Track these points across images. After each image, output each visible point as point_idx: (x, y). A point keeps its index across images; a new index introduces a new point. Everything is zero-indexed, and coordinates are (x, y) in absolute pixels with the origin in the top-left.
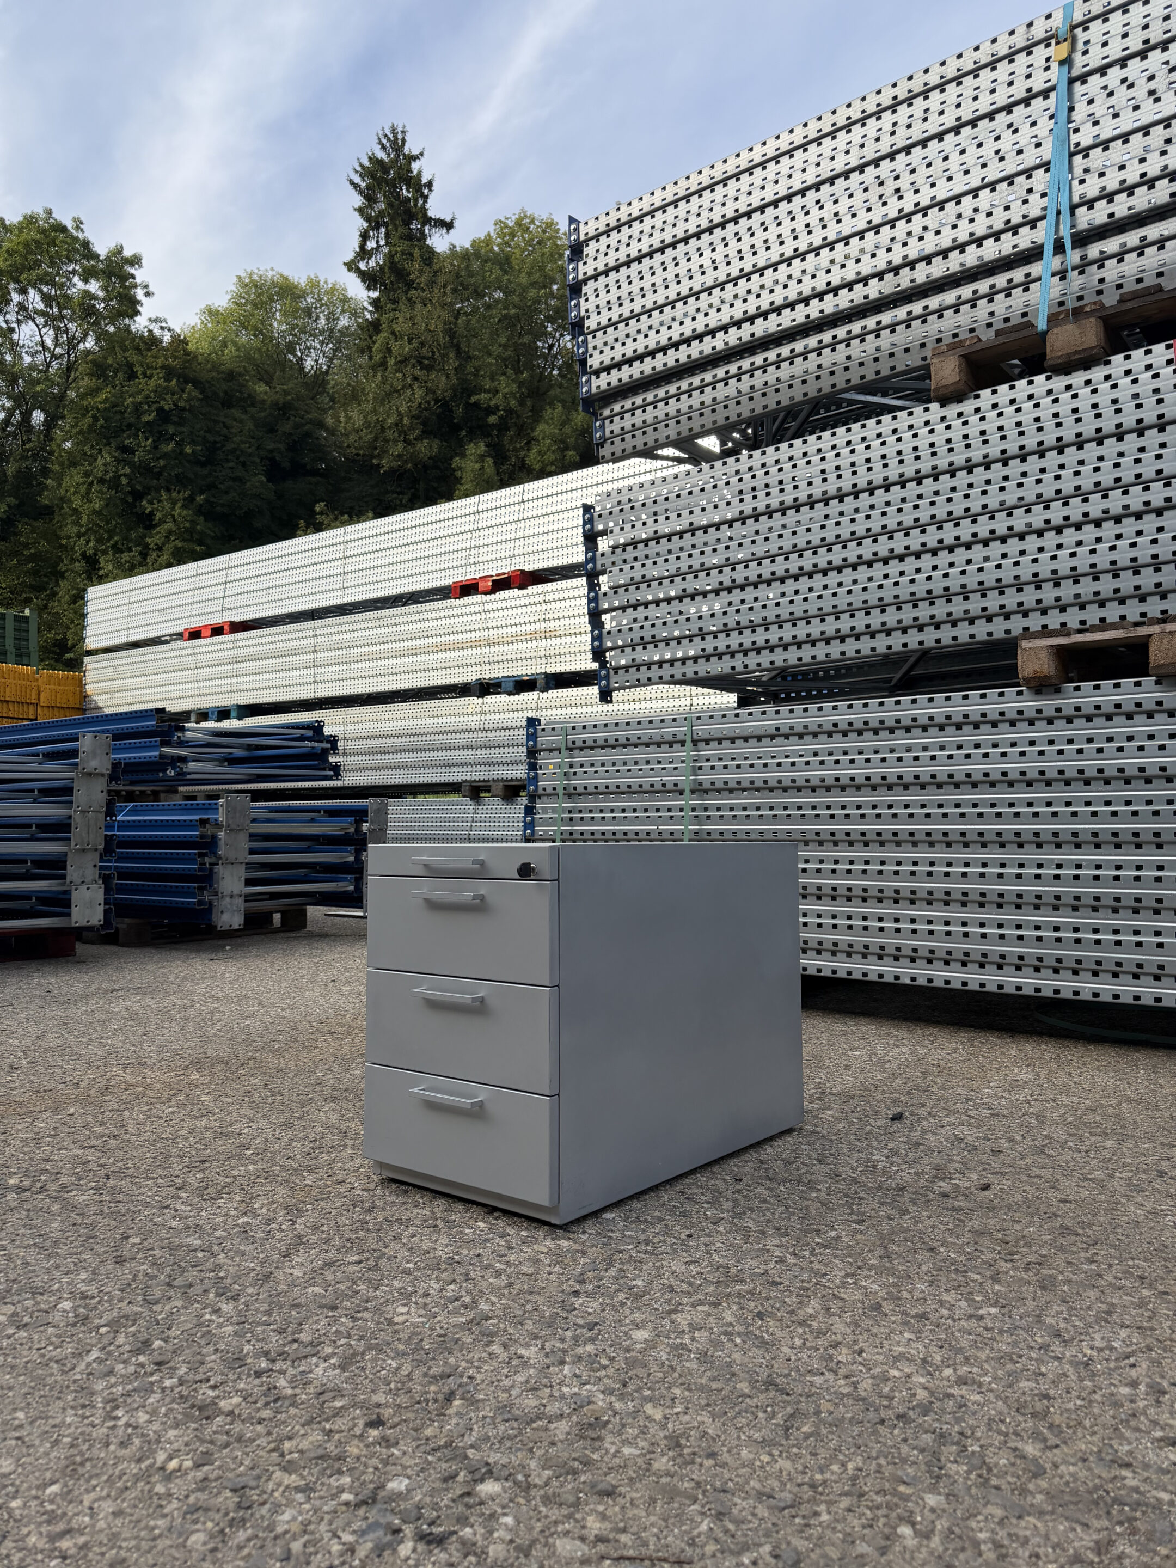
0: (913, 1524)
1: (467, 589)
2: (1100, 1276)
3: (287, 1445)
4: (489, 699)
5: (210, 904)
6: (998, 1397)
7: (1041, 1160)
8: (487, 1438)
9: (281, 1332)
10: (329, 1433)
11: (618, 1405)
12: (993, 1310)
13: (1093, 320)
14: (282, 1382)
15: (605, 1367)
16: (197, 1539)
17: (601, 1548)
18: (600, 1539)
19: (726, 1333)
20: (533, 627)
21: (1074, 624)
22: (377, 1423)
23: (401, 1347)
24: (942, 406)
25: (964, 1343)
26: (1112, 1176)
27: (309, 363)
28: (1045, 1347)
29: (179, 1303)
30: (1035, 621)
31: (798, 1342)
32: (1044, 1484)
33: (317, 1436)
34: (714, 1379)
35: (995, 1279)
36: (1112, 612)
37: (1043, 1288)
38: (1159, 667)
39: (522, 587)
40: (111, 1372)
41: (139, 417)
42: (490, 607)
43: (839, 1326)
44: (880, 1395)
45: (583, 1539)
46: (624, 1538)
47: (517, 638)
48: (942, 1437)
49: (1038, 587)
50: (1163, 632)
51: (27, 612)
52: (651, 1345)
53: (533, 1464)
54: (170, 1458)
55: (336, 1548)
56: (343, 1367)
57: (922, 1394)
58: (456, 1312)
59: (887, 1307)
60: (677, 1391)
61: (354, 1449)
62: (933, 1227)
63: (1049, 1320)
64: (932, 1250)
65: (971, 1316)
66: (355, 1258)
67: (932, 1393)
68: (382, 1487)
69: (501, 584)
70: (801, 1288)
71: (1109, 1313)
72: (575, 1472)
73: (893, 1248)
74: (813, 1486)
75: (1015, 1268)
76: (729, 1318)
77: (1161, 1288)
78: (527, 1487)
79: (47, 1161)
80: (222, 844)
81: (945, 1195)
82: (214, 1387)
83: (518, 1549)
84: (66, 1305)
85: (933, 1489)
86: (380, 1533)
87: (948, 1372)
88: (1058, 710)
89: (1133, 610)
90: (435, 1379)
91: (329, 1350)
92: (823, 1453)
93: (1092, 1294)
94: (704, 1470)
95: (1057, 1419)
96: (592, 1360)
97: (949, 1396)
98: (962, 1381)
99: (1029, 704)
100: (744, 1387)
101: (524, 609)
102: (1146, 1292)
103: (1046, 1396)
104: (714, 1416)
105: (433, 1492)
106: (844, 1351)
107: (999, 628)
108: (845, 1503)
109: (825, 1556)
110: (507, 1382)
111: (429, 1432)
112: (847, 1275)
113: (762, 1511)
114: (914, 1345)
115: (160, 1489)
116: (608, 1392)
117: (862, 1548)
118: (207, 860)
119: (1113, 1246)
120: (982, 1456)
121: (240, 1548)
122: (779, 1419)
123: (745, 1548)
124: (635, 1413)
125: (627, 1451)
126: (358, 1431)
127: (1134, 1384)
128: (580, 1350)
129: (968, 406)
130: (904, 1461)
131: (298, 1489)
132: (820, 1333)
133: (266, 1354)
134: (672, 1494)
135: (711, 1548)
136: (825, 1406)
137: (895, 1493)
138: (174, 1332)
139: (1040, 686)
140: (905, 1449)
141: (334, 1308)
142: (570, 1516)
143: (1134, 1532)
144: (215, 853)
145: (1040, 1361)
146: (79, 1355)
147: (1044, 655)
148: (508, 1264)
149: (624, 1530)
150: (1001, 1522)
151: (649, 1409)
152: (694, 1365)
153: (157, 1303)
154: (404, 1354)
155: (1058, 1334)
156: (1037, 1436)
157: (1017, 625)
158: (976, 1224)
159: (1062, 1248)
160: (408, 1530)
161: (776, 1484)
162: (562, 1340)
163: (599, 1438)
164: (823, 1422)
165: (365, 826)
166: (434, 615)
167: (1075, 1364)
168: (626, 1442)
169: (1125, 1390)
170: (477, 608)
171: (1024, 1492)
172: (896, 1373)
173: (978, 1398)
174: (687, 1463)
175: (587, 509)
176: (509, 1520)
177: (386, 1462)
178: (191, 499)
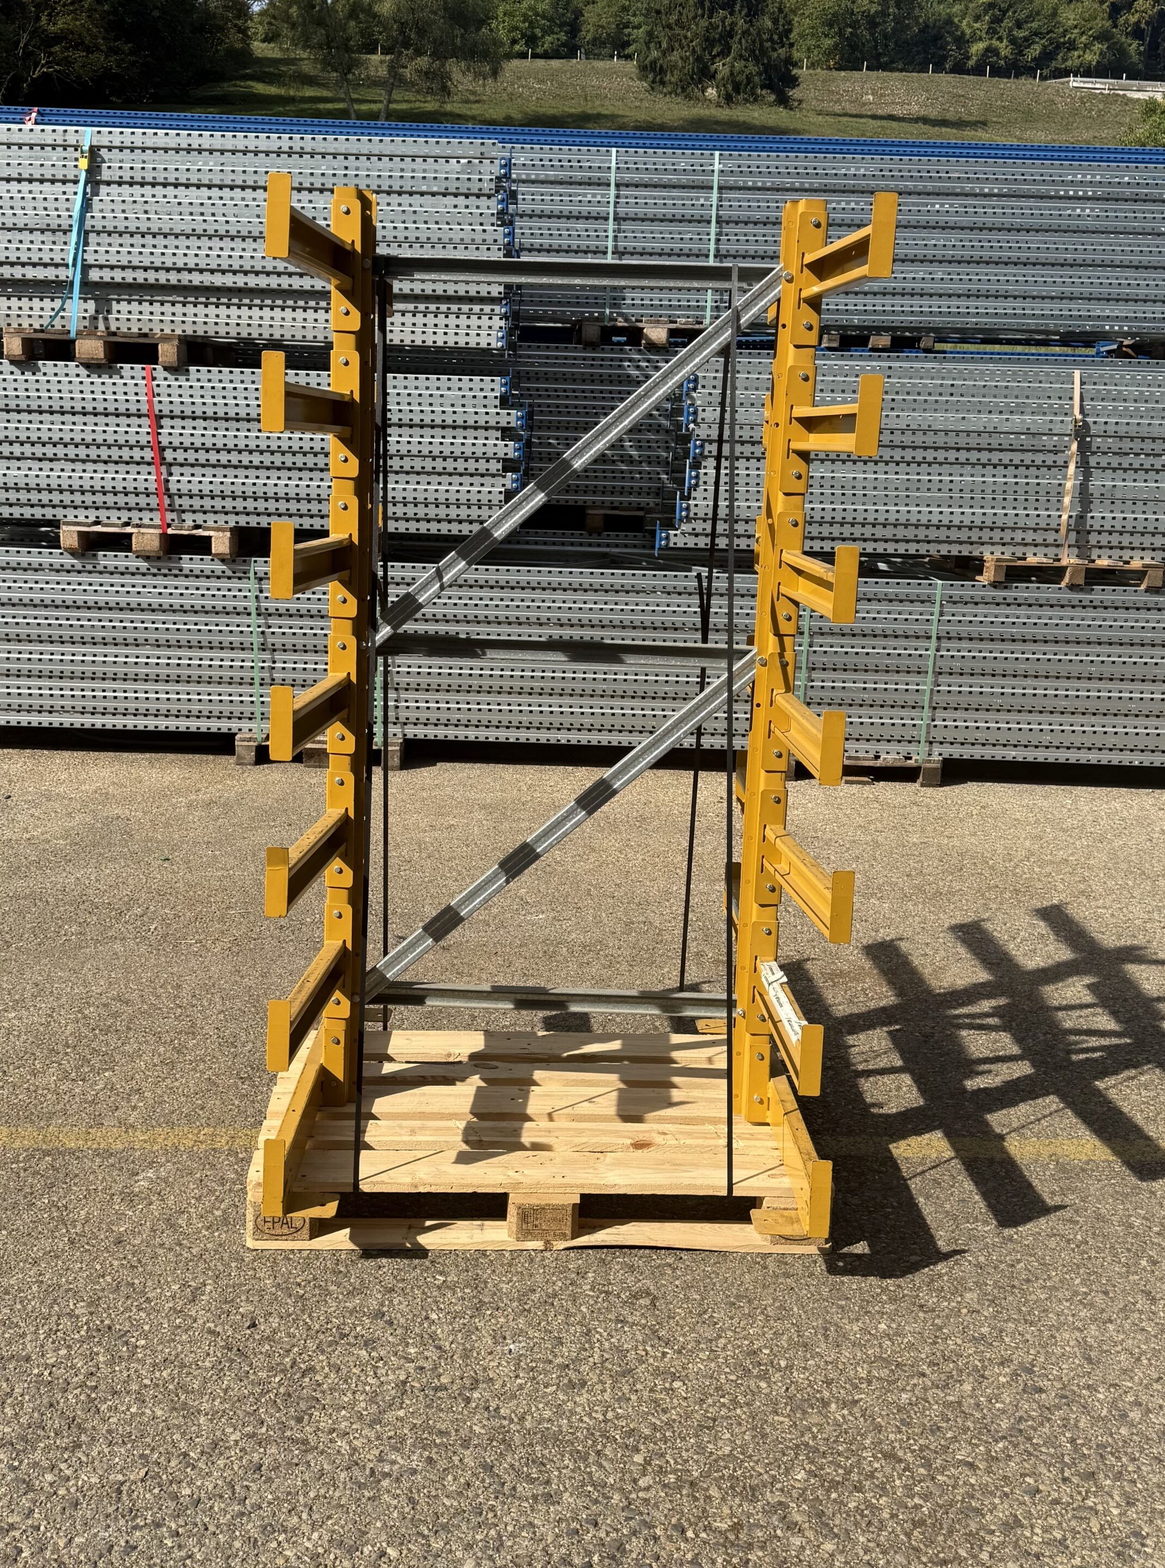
13: (101, 340)
24: (12, 365)
30: (70, 513)
36: (114, 514)
38: (137, 551)
49: (72, 493)
50: (139, 532)
88: (84, 567)
99: (67, 561)
107: (49, 513)
139: (73, 552)
147: (75, 536)
157: (60, 513)
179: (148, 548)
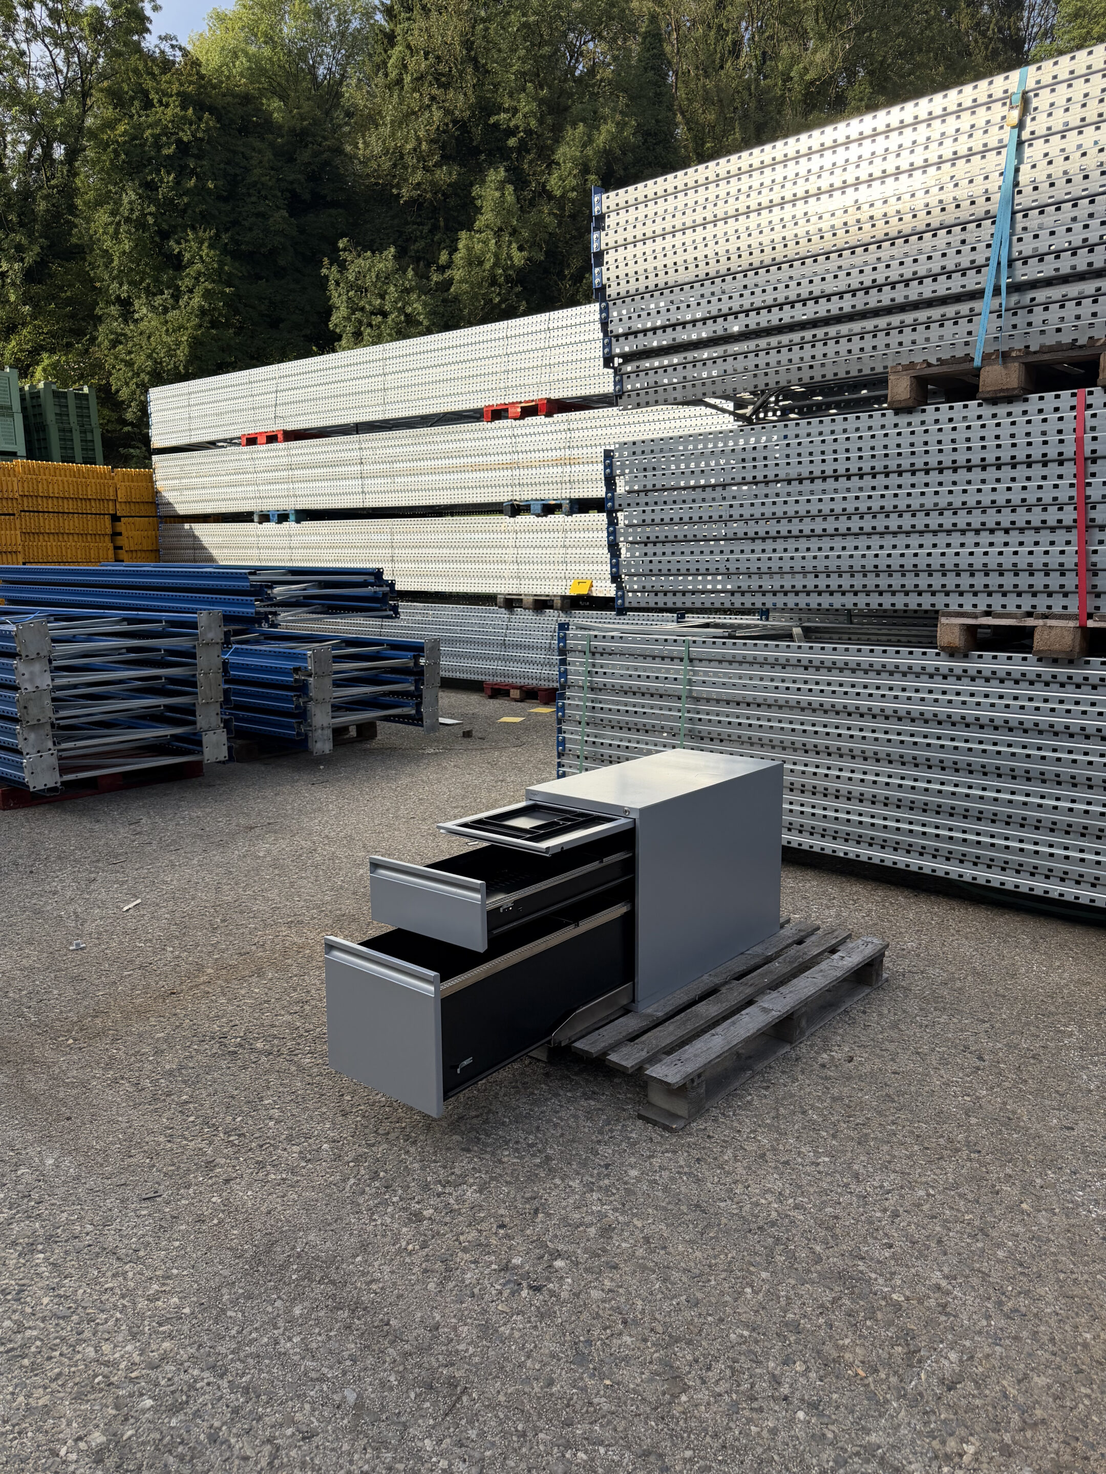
0: (752, 1287)
1: (498, 414)
2: (895, 1135)
3: (462, 1238)
4: (519, 518)
5: (306, 735)
6: (812, 1217)
7: (894, 1034)
8: (556, 1236)
9: (445, 1167)
10: (480, 1231)
11: (620, 1218)
12: (827, 1159)
13: (1016, 364)
14: (452, 1201)
15: (614, 1194)
16: (431, 1286)
17: (611, 1294)
18: (610, 1291)
19: (678, 1173)
20: (558, 453)
21: (982, 608)
22: (502, 1226)
23: (508, 1179)
24: (896, 414)
25: (805, 1182)
26: (933, 1050)
27: (321, 71)
28: (846, 1185)
29: (386, 1146)
30: (954, 601)
31: (716, 1179)
32: (819, 1268)
33: (474, 1234)
34: (669, 1203)
35: (834, 1136)
36: (1012, 602)
37: (859, 1143)
38: (1039, 651)
39: (549, 414)
40: (363, 1192)
41: (159, 151)
42: (519, 432)
43: (740, 1170)
44: (752, 1215)
45: (603, 1290)
46: (621, 1290)
47: (544, 463)
48: (778, 1240)
49: (958, 575)
50: (1045, 625)
51: (86, 390)
52: (638, 1180)
53: (579, 1251)
54: (408, 1244)
55: (494, 1292)
56: (480, 1191)
57: (774, 1214)
58: (533, 1155)
59: (769, 1155)
60: (650, 1210)
61: (494, 1241)
62: (810, 1093)
63: (856, 1167)
64: (804, 1112)
65: (813, 1163)
66: (474, 1113)
67: (779, 1214)
68: (510, 1261)
69: (529, 411)
70: (724, 1141)
71: (889, 1162)
72: (599, 1256)
73: (782, 1110)
74: (710, 1266)
75: (848, 1128)
76: (682, 1163)
77: (926, 1145)
78: (577, 1264)
79: (273, 1026)
80: (312, 687)
81: (823, 1066)
82: (418, 1203)
83: (574, 1294)
84: (325, 1146)
85: (766, 1270)
86: (512, 1285)
87: (791, 1201)
88: (965, 671)
89: (1027, 603)
90: (528, 1200)
91: (472, 1181)
92: (718, 1249)
93: (886, 1148)
94: (659, 1256)
95: (838, 1231)
96: (607, 1189)
97: (787, 1216)
98: (797, 1207)
99: (944, 664)
100: (684, 1208)
101: (550, 437)
102: (916, 1148)
103: (836, 1217)
104: (667, 1225)
105: (534, 1265)
106: (740, 1186)
107: (926, 601)
108: (724, 1275)
109: (709, 1301)
110: (564, 1204)
111: (528, 1232)
112: (751, 1132)
113: (685, 1279)
114: (778, 1183)
115: (408, 1260)
116: (615, 1210)
117: (727, 1298)
118: (301, 700)
119: (911, 1111)
120: (794, 1251)
121: (451, 1291)
122: (699, 1229)
123: (675, 1297)
124: (627, 1224)
125: (624, 1245)
126: (494, 1230)
127: (885, 1210)
128: (601, 1183)
129: (916, 418)
130: (756, 1253)
131: (472, 1262)
132: (728, 1173)
133: (440, 1182)
134: (644, 1268)
135: (659, 1296)
136: (724, 1221)
137: (748, 1271)
138: (388, 1167)
139: (952, 652)
140: (758, 1247)
141: (469, 1151)
142: (597, 1279)
143: (853, 1293)
144: (306, 694)
145: (841, 1195)
146: (345, 1180)
147: (957, 631)
148: (561, 1119)
149: (621, 1287)
150: (793, 1287)
151: (635, 1221)
152: (660, 1194)
153: (373, 1145)
154: (511, 1183)
155: (856, 1176)
156: (825, 1242)
157: (940, 601)
158: (835, 1092)
159: (880, 1113)
160: (525, 1284)
161: (693, 1264)
162: (592, 1176)
163: (611, 1238)
164: (721, 1230)
165: (422, 661)
166: (468, 436)
167: (858, 1197)
168: (625, 1240)
169: (878, 1214)
170: (508, 432)
171: (809, 1271)
172: (763, 1201)
173: (802, 1217)
174: (651, 1252)
175: (608, 455)
176: (569, 1280)
177: (509, 1248)
178: (217, 235)
179: (1057, 647)
